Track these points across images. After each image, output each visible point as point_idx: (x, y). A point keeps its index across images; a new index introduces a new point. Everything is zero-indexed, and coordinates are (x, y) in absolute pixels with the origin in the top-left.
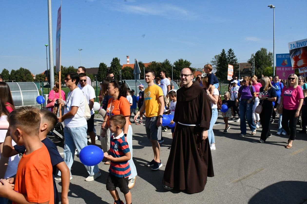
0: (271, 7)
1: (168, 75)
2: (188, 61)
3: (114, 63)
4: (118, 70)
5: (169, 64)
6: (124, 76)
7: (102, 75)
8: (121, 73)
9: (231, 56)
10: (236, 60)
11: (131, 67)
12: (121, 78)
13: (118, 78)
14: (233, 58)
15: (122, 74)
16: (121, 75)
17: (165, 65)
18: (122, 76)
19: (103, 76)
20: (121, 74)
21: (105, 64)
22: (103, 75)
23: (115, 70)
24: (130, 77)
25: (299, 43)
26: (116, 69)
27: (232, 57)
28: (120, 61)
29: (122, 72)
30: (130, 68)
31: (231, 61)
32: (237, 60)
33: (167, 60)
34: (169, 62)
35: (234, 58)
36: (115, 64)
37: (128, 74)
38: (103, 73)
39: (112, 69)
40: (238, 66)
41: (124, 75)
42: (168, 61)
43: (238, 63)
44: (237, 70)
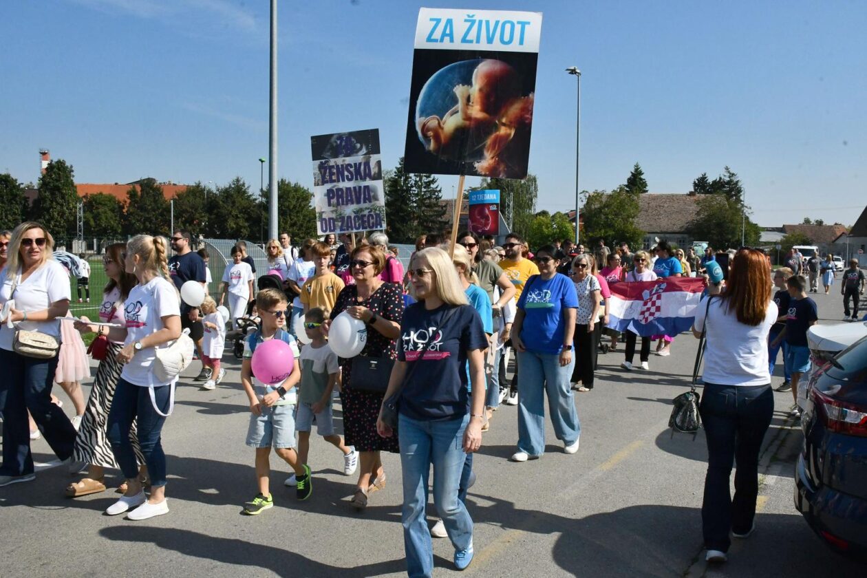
0: (573, 72)
1: (245, 227)
2: (306, 188)
3: (52, 179)
4: (68, 204)
5: (245, 192)
6: (92, 223)
7: (6, 217)
8: (80, 214)
9: (424, 178)
10: (436, 191)
11: (114, 195)
12: (80, 231)
13: (68, 230)
14: (430, 185)
15: (84, 217)
16: (80, 222)
17: (235, 196)
18: (86, 223)
19: (9, 221)
20: (80, 218)
21: (16, 180)
22: (10, 217)
23: (58, 203)
24: (112, 228)
25: (480, 22)
26: (63, 198)
27: (425, 181)
28: (73, 171)
29: (84, 212)
30: (111, 199)
31: (423, 193)
32: (440, 191)
33: (238, 180)
34: (246, 187)
35: (432, 186)
36: (57, 181)
37: (106, 219)
38: (11, 209)
39: (45, 197)
40: (442, 207)
41: (92, 220)
42: (244, 185)
43: (443, 198)
44: (440, 219)
